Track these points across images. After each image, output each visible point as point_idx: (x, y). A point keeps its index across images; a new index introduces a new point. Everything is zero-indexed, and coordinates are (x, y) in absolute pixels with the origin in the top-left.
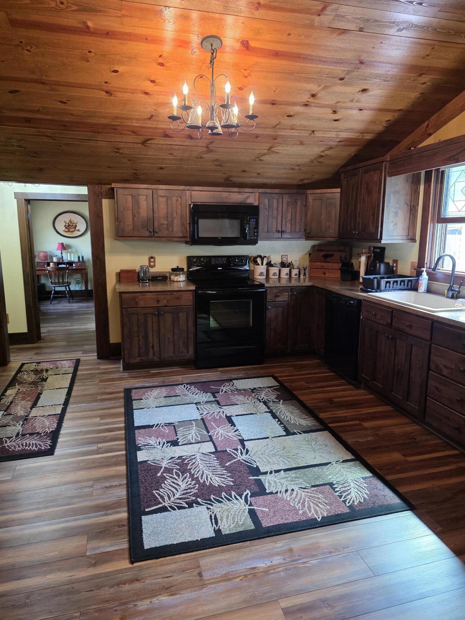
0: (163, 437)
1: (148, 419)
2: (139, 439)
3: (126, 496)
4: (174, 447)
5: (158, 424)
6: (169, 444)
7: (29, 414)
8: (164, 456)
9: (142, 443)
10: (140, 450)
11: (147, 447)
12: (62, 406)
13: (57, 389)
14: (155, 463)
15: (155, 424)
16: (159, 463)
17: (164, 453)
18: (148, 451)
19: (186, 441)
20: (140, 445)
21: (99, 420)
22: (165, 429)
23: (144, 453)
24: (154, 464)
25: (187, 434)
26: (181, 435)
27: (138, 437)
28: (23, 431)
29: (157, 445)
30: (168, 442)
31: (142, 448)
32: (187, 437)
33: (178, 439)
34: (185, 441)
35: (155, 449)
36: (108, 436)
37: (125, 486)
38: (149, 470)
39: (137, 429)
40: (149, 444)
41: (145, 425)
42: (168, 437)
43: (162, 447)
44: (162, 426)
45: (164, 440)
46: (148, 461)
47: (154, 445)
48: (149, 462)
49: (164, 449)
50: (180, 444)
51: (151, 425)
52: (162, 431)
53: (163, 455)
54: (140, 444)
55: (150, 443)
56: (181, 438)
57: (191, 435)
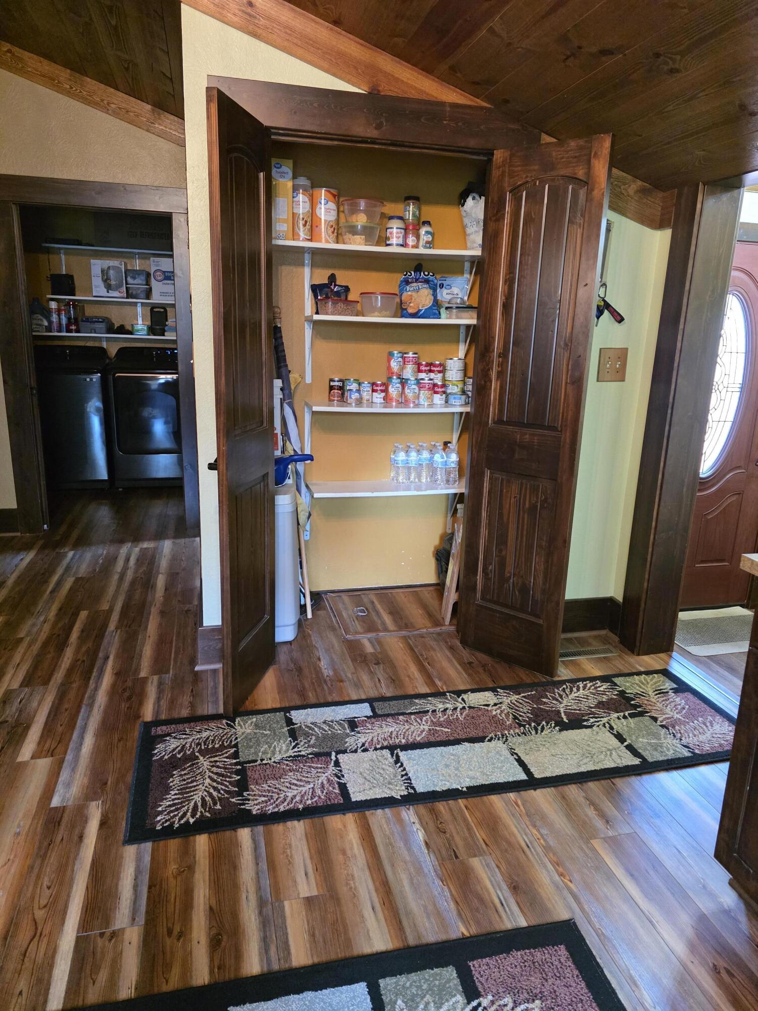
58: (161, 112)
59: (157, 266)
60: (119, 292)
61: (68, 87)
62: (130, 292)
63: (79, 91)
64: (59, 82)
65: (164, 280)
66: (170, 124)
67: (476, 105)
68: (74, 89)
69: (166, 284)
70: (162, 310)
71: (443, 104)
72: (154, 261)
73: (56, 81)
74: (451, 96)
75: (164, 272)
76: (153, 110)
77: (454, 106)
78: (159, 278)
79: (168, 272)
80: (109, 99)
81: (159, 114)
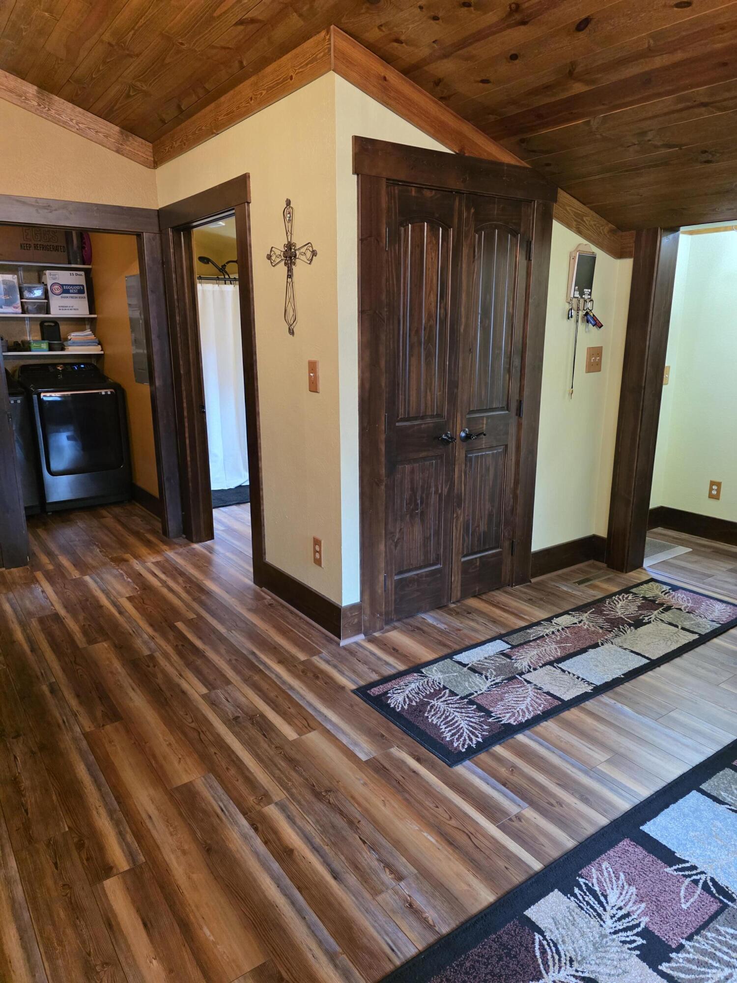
0: (656, 906)
1: (692, 834)
2: (605, 865)
3: (403, 959)
4: (637, 960)
5: (694, 868)
6: (640, 941)
7: (529, 671)
8: (584, 958)
9: (595, 881)
10: (567, 891)
11: (590, 899)
12: (589, 689)
13: (632, 652)
14: (543, 952)
15: (688, 862)
16: (551, 963)
17: (596, 949)
18: (578, 910)
19: (688, 977)
20: (581, 881)
21: (603, 759)
22: (689, 894)
23: (563, 908)
24: (538, 954)
25: (720, 960)
26: (707, 947)
27: (609, 858)
28: (479, 697)
29: (612, 917)
30: (642, 934)
31: (576, 890)
32: (711, 967)
33: (680, 948)
34: (689, 971)
35: (594, 922)
36: (568, 805)
37: (431, 938)
38: (508, 955)
39: (631, 840)
40: (602, 899)
41: (664, 843)
42: (664, 920)
43: (615, 932)
44: (696, 882)
45: (644, 921)
46: (541, 932)
47: (608, 908)
48: (537, 937)
49: (613, 940)
50: (664, 967)
51: (677, 855)
52: (679, 893)
53: (585, 954)
54: (588, 877)
55: (606, 897)
56: (691, 956)
57: (727, 971)
58: (129, 134)
59: (54, 279)
60: (14, 307)
61: (36, 104)
62: (26, 307)
63: (47, 109)
64: (26, 99)
65: (63, 293)
66: (139, 146)
67: (521, 165)
68: (42, 106)
69: (65, 297)
70: (52, 324)
71: (501, 164)
72: (50, 274)
73: (23, 98)
74: (507, 158)
75: (62, 285)
76: (121, 131)
77: (509, 165)
78: (57, 292)
79: (66, 285)
80: (78, 119)
81: (127, 136)
